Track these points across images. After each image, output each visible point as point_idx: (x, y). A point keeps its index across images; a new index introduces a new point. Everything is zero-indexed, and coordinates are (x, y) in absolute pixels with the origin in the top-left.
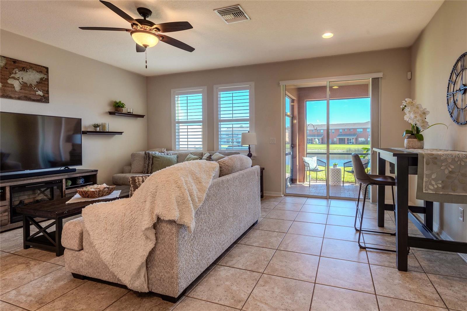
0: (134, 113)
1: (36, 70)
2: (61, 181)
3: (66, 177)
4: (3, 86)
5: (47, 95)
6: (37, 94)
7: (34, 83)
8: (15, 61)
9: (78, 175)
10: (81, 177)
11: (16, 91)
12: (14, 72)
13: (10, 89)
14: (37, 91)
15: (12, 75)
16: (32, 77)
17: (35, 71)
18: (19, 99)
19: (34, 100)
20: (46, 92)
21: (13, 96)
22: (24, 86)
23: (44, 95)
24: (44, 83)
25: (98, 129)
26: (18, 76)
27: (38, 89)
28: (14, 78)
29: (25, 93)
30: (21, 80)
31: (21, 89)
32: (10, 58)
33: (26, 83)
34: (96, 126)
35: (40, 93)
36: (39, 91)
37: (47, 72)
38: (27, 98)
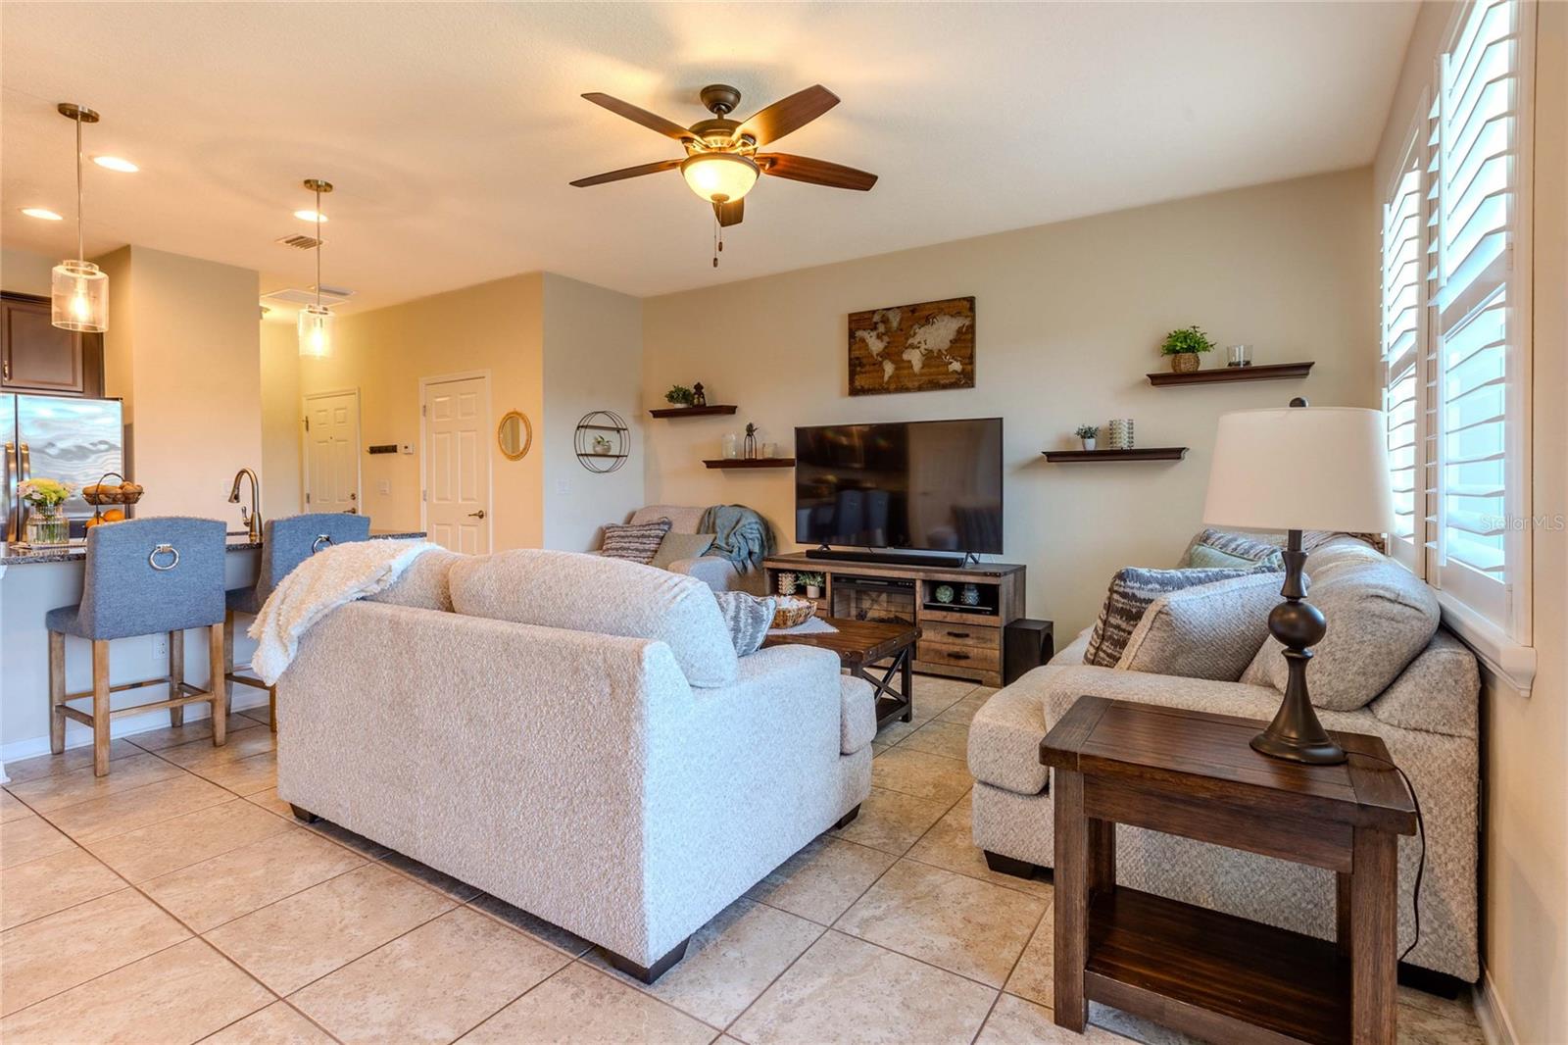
1: (949, 314)
4: (896, 369)
5: (969, 367)
6: (950, 370)
7: (946, 345)
8: (913, 309)
10: (972, 587)
11: (915, 375)
12: (912, 333)
13: (906, 372)
14: (951, 363)
15: (910, 341)
16: (939, 334)
17: (947, 316)
18: (920, 389)
19: (945, 387)
20: (967, 361)
21: (910, 385)
22: (930, 357)
23: (963, 369)
24: (965, 342)
26: (919, 340)
27: (953, 358)
28: (912, 347)
29: (931, 374)
30: (923, 346)
31: (923, 368)
32: (907, 306)
33: (931, 351)
34: (1087, 434)
35: (956, 366)
36: (955, 363)
37: (972, 309)
38: (934, 385)
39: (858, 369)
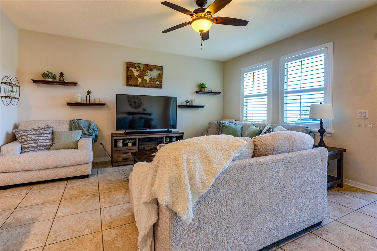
0: (212, 91)
1: (156, 69)
2: (163, 137)
3: (165, 135)
4: (142, 81)
5: (161, 83)
6: (157, 83)
7: (156, 77)
8: (147, 66)
9: (172, 135)
10: (174, 137)
11: (147, 83)
12: (147, 72)
13: (145, 82)
14: (157, 82)
15: (146, 74)
16: (154, 74)
17: (156, 70)
18: (148, 87)
19: (155, 87)
20: (161, 82)
21: (146, 86)
22: (151, 79)
23: (160, 84)
24: (160, 76)
25: (188, 104)
26: (149, 74)
27: (157, 80)
28: (147, 75)
29: (151, 84)
30: (150, 76)
31: (149, 81)
32: (146, 64)
33: (152, 78)
34: (187, 102)
35: (158, 83)
36: (158, 82)
37: (162, 69)
38: (152, 87)
39: (130, 79)
